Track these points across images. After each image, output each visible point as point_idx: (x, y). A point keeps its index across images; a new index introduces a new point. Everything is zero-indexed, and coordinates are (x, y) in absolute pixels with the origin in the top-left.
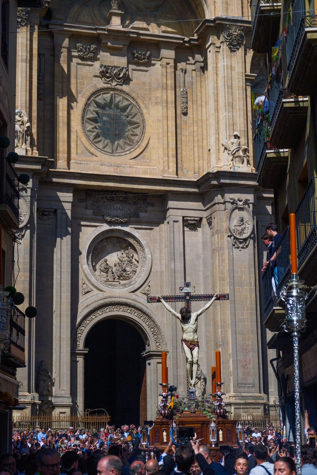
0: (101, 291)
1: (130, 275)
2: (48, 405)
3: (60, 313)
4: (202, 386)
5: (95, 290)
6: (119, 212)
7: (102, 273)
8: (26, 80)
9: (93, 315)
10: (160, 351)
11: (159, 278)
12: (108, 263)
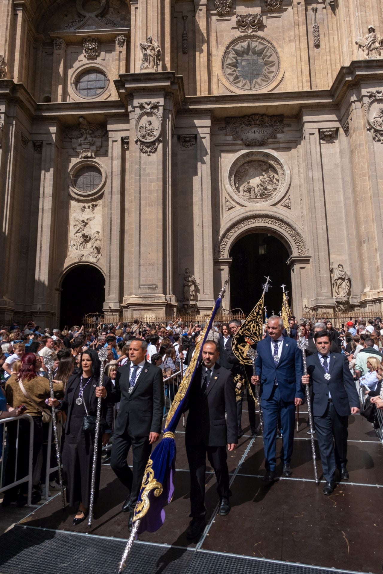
0: (244, 206)
1: (272, 192)
2: (193, 309)
3: (203, 225)
4: (347, 287)
5: (237, 206)
6: (257, 135)
7: (245, 193)
8: (158, 14)
9: (237, 228)
10: (302, 257)
11: (299, 191)
12: (251, 184)
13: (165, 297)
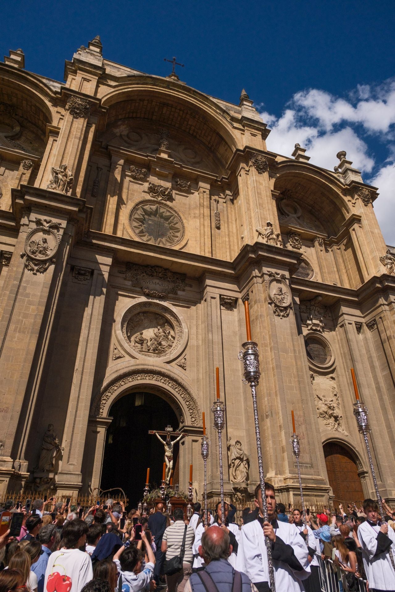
0: (133, 357)
1: (166, 349)
2: (48, 485)
3: (83, 370)
4: (245, 470)
5: (127, 358)
6: (158, 287)
7: (137, 344)
9: (123, 381)
10: (196, 427)
11: (196, 352)
12: (144, 336)
13: (14, 462)
